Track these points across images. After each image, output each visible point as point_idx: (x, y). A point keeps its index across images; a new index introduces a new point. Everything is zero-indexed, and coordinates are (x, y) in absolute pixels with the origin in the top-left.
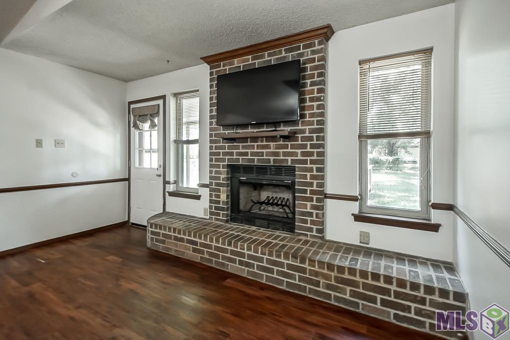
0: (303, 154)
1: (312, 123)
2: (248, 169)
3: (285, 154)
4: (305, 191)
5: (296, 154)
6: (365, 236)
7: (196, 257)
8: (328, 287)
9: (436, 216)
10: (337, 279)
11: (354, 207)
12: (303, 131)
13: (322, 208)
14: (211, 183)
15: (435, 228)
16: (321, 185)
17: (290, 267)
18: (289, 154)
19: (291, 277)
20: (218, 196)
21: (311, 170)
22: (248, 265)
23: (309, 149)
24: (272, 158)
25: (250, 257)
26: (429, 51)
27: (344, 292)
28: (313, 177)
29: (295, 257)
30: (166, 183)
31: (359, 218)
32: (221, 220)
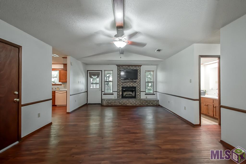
0: (137, 85)
1: (139, 80)
2: (126, 88)
3: (134, 85)
4: (138, 91)
5: (136, 85)
6: (146, 97)
7: (120, 104)
8: (144, 103)
9: (155, 93)
10: (146, 102)
11: (145, 93)
12: (138, 81)
13: (140, 93)
14: (118, 91)
15: (155, 94)
16: (140, 90)
17: (139, 102)
18: (135, 85)
19: (139, 103)
20: (120, 93)
21: (139, 87)
22: (131, 103)
23: (138, 84)
24: (132, 85)
25: (132, 102)
26: (154, 71)
27: (146, 103)
28: (139, 88)
29: (140, 100)
30: (102, 92)
31: (145, 94)
32: (120, 98)
